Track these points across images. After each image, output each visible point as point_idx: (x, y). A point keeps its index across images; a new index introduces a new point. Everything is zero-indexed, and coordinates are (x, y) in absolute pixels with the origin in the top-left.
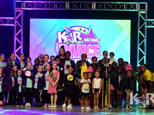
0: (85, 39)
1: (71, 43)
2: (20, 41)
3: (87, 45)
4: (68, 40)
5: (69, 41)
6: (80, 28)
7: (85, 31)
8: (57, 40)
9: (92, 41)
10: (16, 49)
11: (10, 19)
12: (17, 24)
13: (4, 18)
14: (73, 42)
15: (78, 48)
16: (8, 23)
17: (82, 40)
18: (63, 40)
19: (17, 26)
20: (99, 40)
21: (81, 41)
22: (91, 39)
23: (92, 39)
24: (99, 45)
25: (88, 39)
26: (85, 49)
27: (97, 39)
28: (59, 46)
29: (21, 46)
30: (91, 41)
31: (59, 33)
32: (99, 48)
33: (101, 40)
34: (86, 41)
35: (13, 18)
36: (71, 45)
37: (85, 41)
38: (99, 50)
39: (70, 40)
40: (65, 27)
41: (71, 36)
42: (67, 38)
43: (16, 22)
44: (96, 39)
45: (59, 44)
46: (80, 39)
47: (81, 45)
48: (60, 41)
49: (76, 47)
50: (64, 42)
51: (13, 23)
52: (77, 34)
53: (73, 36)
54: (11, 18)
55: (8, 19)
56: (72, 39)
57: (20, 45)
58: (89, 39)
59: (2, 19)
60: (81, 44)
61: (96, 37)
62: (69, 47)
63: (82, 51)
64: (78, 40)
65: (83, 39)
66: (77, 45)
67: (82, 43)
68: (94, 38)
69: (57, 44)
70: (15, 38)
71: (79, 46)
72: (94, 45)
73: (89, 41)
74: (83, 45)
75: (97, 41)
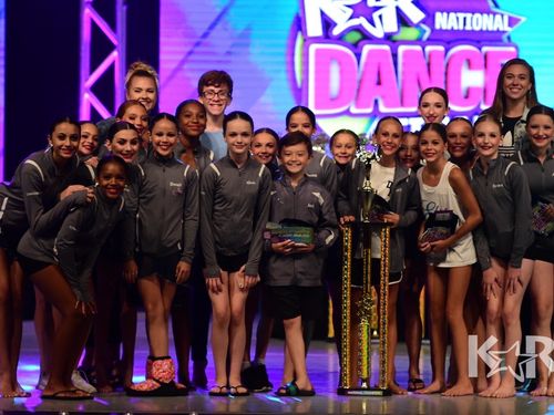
0: (438, 15)
1: (367, 38)
2: (113, 27)
3: (447, 50)
4: (355, 22)
5: (358, 29)
8: (299, 24)
9: (477, 28)
10: (93, 69)
14: (378, 32)
15: (404, 64)
17: (423, 22)
18: (328, 24)
20: (512, 22)
21: (417, 26)
22: (469, 16)
23: (477, 15)
24: (512, 49)
25: (452, 15)
26: (438, 70)
27: (498, 17)
28: (306, 55)
29: (115, 54)
30: (468, 28)
33: (523, 19)
34: (444, 28)
36: (367, 48)
37: (437, 27)
39: (362, 21)
42: (350, 11)
44: (495, 14)
45: (308, 41)
46: (416, 15)
47: (418, 48)
48: (314, 27)
49: (395, 56)
50: (336, 32)
56: (375, 16)
57: (111, 48)
58: (461, 16)
60: (418, 41)
61: (497, 6)
62: (358, 56)
63: (424, 76)
64: (403, 20)
65: (429, 19)
66: (402, 49)
67: (426, 35)
68: (486, 11)
69: (299, 41)
70: (88, 13)
71: (406, 54)
72: (485, 49)
73: (461, 27)
74: (429, 49)
75: (501, 29)
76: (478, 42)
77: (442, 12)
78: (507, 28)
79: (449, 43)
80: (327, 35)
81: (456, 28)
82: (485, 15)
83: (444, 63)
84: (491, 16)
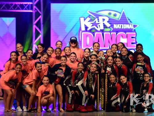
0: (114, 25)
1: (97, 31)
2: (40, 29)
3: (117, 34)
6: (109, 12)
7: (115, 15)
9: (125, 28)
10: (36, 39)
11: (27, 4)
12: (36, 9)
13: (22, 3)
14: (99, 29)
16: (26, 9)
19: (36, 12)
20: (135, 26)
22: (123, 25)
23: (125, 25)
24: (135, 33)
25: (118, 25)
27: (131, 25)
29: (41, 35)
30: (122, 28)
31: (82, 19)
32: (135, 36)
33: (138, 26)
34: (116, 28)
35: (31, 3)
38: (134, 39)
39: (95, 27)
40: (89, 12)
41: (97, 22)
42: (92, 25)
43: (34, 7)
44: (130, 24)
46: (108, 25)
47: (109, 33)
48: (83, 29)
50: (88, 29)
51: (32, 9)
52: (104, 20)
53: (98, 21)
54: (29, 3)
55: (26, 5)
56: (98, 25)
58: (120, 25)
59: (18, 4)
65: (112, 26)
66: (105, 33)
67: (112, 30)
70: (34, 26)
72: (127, 33)
73: (120, 28)
74: (112, 33)
75: (131, 28)
76: (125, 31)
77: (115, 24)
78: (133, 28)
79: (117, 32)
80: (86, 30)
81: (119, 28)
82: (127, 25)
83: (116, 37)
84: (129, 25)
